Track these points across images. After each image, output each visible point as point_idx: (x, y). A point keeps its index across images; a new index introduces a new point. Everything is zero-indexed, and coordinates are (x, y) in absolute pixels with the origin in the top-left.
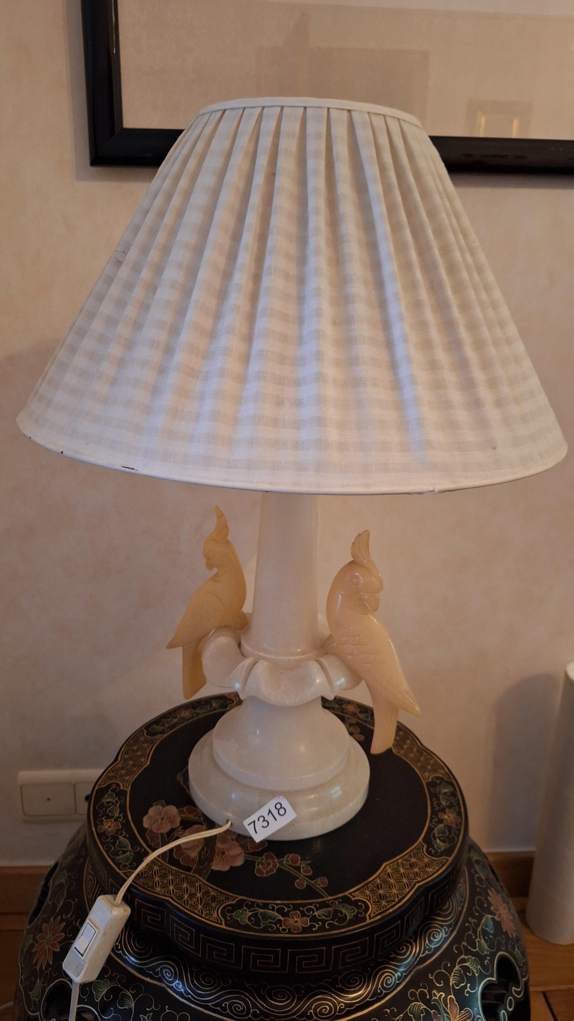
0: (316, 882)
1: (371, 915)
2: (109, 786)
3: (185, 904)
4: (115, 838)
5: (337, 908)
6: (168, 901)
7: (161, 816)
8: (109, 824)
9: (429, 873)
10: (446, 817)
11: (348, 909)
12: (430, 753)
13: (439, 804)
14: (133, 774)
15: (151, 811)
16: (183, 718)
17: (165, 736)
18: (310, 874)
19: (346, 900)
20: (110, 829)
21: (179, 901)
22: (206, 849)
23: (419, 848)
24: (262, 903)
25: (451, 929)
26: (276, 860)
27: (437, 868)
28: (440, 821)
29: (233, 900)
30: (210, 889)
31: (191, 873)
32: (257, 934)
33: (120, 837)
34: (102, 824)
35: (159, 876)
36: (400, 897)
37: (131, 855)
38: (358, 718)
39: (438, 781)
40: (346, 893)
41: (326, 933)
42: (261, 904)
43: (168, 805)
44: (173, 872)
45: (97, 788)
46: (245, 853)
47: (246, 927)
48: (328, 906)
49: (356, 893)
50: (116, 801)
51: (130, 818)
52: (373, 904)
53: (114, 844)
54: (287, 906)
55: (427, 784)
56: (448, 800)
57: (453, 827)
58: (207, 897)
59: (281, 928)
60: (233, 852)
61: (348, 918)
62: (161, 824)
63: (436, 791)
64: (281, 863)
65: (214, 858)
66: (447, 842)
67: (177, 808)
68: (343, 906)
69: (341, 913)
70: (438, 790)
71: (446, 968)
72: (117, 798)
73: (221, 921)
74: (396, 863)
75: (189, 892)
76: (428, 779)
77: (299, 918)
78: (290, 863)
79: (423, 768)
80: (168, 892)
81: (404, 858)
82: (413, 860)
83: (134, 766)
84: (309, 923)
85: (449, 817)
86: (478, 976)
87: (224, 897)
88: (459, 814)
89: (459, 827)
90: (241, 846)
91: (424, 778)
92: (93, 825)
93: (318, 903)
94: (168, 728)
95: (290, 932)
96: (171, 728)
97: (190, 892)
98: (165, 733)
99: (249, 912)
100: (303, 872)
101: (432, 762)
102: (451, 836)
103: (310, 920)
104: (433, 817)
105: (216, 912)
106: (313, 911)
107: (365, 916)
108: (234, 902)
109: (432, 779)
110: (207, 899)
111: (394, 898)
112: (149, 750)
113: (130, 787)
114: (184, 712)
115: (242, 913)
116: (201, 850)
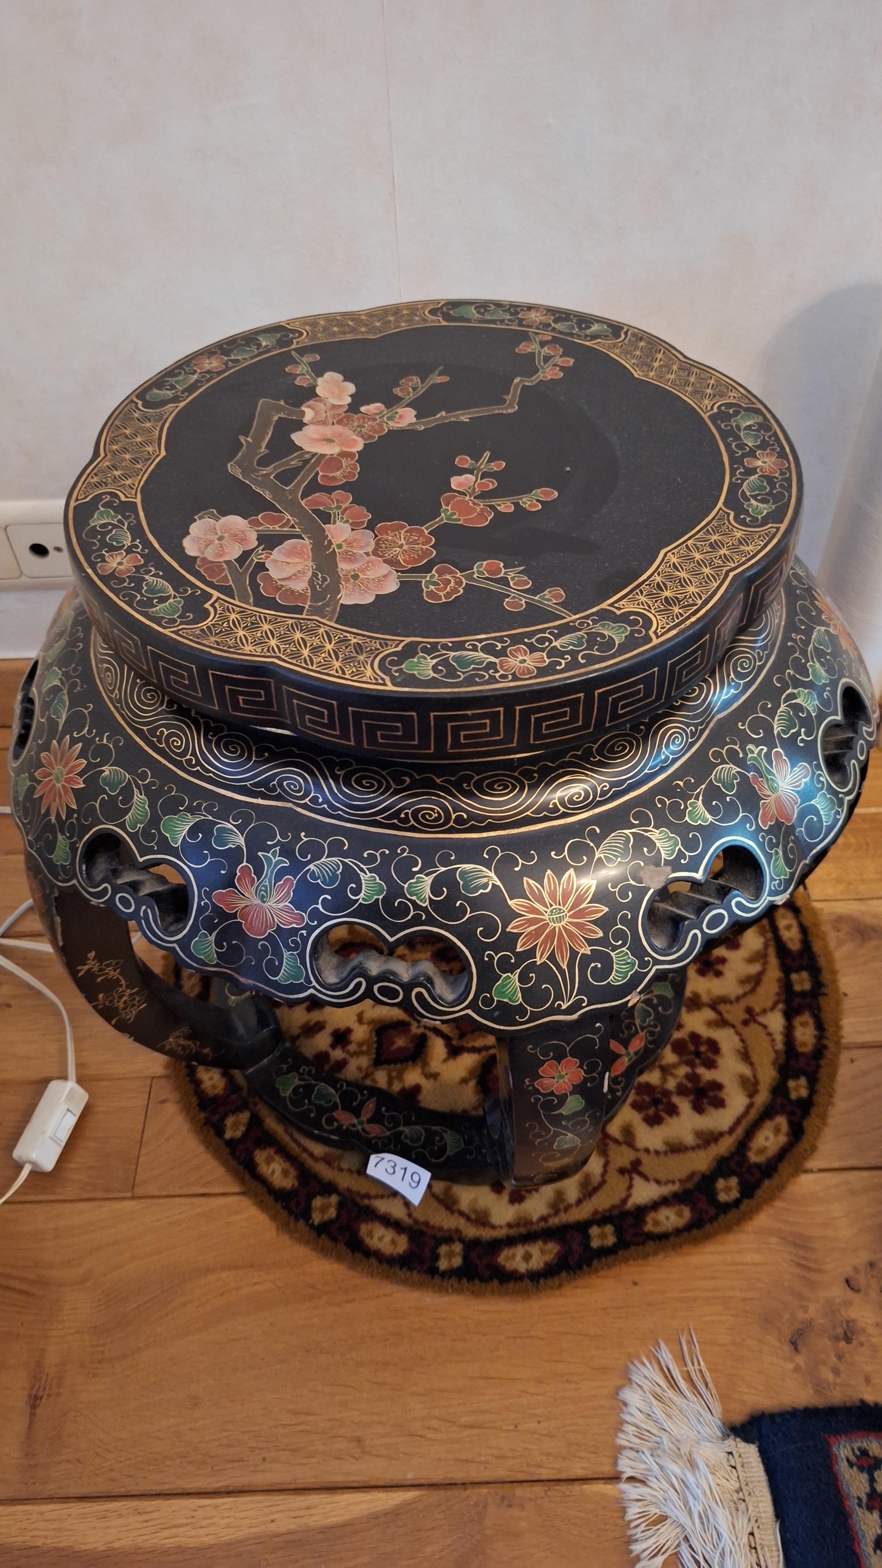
0: (542, 598)
1: (658, 631)
2: (98, 498)
3: (306, 664)
4: (138, 581)
5: (593, 630)
6: (273, 663)
7: (217, 534)
8: (119, 560)
9: (749, 554)
10: (759, 463)
11: (613, 628)
12: (704, 369)
13: (741, 446)
14: (138, 475)
15: (194, 528)
16: (209, 372)
17: (182, 404)
18: (529, 586)
19: (605, 616)
20: (120, 567)
21: (294, 661)
22: (320, 575)
23: (722, 517)
24: (450, 642)
25: (766, 652)
26: (459, 575)
27: (762, 544)
28: (751, 471)
29: (397, 646)
30: (348, 635)
31: (304, 616)
32: (456, 690)
33: (147, 577)
34: (104, 561)
35: (244, 628)
36: (704, 597)
37: (179, 603)
38: (554, 329)
39: (731, 411)
40: (604, 606)
41: (582, 670)
42: (450, 645)
43: (224, 516)
44: (268, 619)
45: (73, 504)
46: (398, 572)
47: (433, 683)
48: (575, 629)
49: (621, 603)
50: (119, 521)
51: (156, 545)
52: (656, 614)
53: (138, 589)
54: (500, 640)
55: (712, 418)
56: (756, 437)
57: (777, 478)
58: (346, 647)
59: (497, 675)
60: (371, 574)
61: (617, 643)
62: (221, 546)
63: (732, 426)
64: (470, 577)
65: (341, 586)
66: (772, 501)
67: (245, 519)
68: (603, 626)
69: (603, 636)
70: (734, 424)
71: (764, 709)
72: (120, 517)
73: (383, 679)
74: (684, 545)
75: (308, 645)
76: (712, 408)
77: (525, 654)
78: (487, 575)
79: (698, 393)
80: (269, 651)
81: (696, 537)
82: (714, 538)
83: (136, 460)
84: (548, 661)
85: (765, 462)
86: (815, 716)
87: (378, 644)
88: (782, 455)
89: (787, 475)
90: (385, 561)
91: (704, 408)
92: (85, 565)
93: (554, 627)
94: (183, 392)
95: (515, 678)
96: (191, 389)
97: (312, 645)
98: (180, 401)
99: (431, 659)
100: (514, 584)
101: (712, 382)
102: (774, 492)
103: (547, 654)
104: (735, 466)
105: (369, 667)
106: (551, 642)
107: (647, 634)
108: (399, 648)
109: (719, 407)
110: (348, 650)
111: (693, 600)
112: (157, 433)
113: (139, 496)
114: (208, 361)
115: (419, 662)
116: (312, 577)
